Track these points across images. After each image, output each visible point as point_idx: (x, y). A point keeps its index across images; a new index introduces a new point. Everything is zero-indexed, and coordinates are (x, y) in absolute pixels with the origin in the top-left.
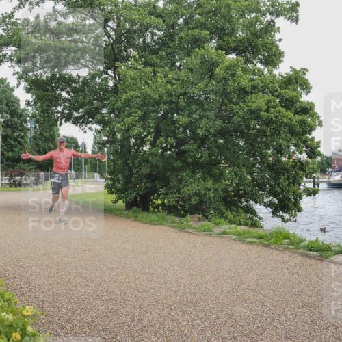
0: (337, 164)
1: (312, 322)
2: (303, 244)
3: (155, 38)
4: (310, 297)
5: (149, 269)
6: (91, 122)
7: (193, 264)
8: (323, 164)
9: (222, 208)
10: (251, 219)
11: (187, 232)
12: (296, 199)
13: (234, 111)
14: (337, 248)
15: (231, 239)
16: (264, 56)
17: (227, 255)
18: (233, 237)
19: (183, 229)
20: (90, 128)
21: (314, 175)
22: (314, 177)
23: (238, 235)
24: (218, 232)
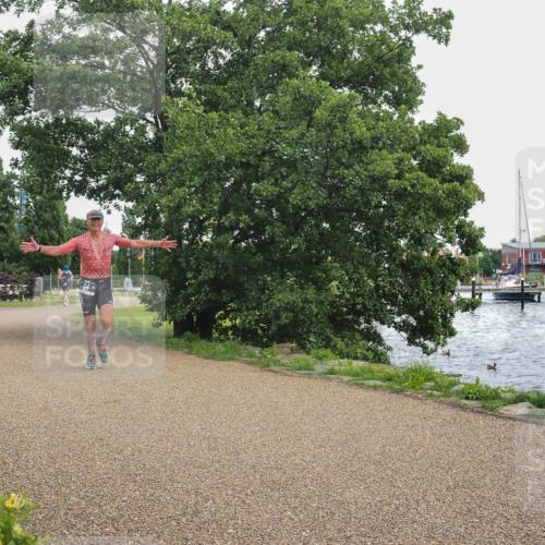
0: (510, 262)
1: (469, 511)
2: (456, 388)
3: (221, 62)
4: (466, 472)
5: (211, 431)
6: (118, 196)
7: (281, 422)
8: (488, 263)
9: (328, 332)
10: (373, 351)
11: (272, 371)
12: (444, 317)
13: (347, 179)
14: (508, 395)
15: (342, 381)
16: (393, 92)
17: (335, 407)
18: (346, 379)
19: (265, 367)
20: (116, 206)
21: (474, 279)
22: (473, 282)
23: (353, 376)
24: (322, 370)
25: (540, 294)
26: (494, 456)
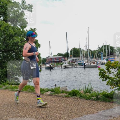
0: (48, 61)
1: (36, 117)
8: (44, 61)
13: (9, 43)
14: (46, 90)
15: (9, 90)
17: (6, 96)
18: (10, 89)
22: (40, 66)
23: (12, 88)
24: (4, 88)
25: (54, 67)
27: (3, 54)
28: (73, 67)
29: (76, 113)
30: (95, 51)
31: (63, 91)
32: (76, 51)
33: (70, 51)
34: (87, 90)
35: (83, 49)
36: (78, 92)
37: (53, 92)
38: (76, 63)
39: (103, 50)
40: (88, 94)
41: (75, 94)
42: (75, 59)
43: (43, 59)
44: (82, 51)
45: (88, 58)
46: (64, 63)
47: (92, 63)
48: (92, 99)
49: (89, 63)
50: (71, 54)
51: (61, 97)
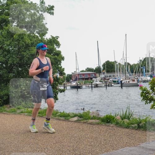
0: (74, 78)
1: (59, 150)
2: (58, 114)
4: (59, 138)
8: (68, 78)
11: (4, 113)
12: (55, 94)
13: (24, 55)
14: (72, 115)
17: (22, 123)
18: (26, 114)
19: (1, 112)
22: (64, 84)
23: (28, 113)
24: (19, 112)
25: (82, 86)
26: (67, 133)
27: (18, 69)
28: (106, 86)
29: (111, 146)
30: (135, 65)
31: (93, 116)
32: (110, 64)
33: (103, 65)
34: (125, 116)
35: (119, 62)
36: (113, 118)
37: (81, 117)
38: (110, 81)
39: (145, 63)
40: (126, 121)
41: (110, 121)
42: (108, 75)
43: (68, 75)
44: (117, 66)
45: (126, 74)
46: (95, 81)
47: (131, 80)
48: (132, 127)
49: (128, 81)
50: (104, 69)
51: (91, 124)
